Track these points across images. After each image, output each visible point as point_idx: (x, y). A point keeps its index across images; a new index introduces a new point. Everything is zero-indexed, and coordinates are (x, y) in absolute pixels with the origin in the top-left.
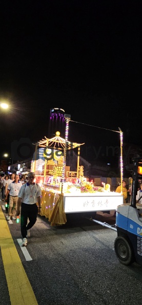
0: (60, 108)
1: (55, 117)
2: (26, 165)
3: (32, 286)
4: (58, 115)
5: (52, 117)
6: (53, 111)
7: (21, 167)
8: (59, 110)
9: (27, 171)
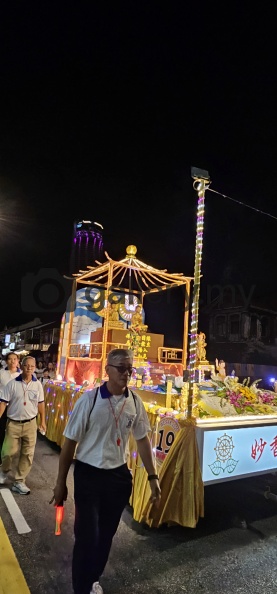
0: (93, 221)
1: (84, 238)
2: (22, 337)
3: (28, 585)
4: (90, 234)
5: (78, 239)
6: (79, 226)
7: (13, 340)
8: (92, 225)
9: (24, 348)
